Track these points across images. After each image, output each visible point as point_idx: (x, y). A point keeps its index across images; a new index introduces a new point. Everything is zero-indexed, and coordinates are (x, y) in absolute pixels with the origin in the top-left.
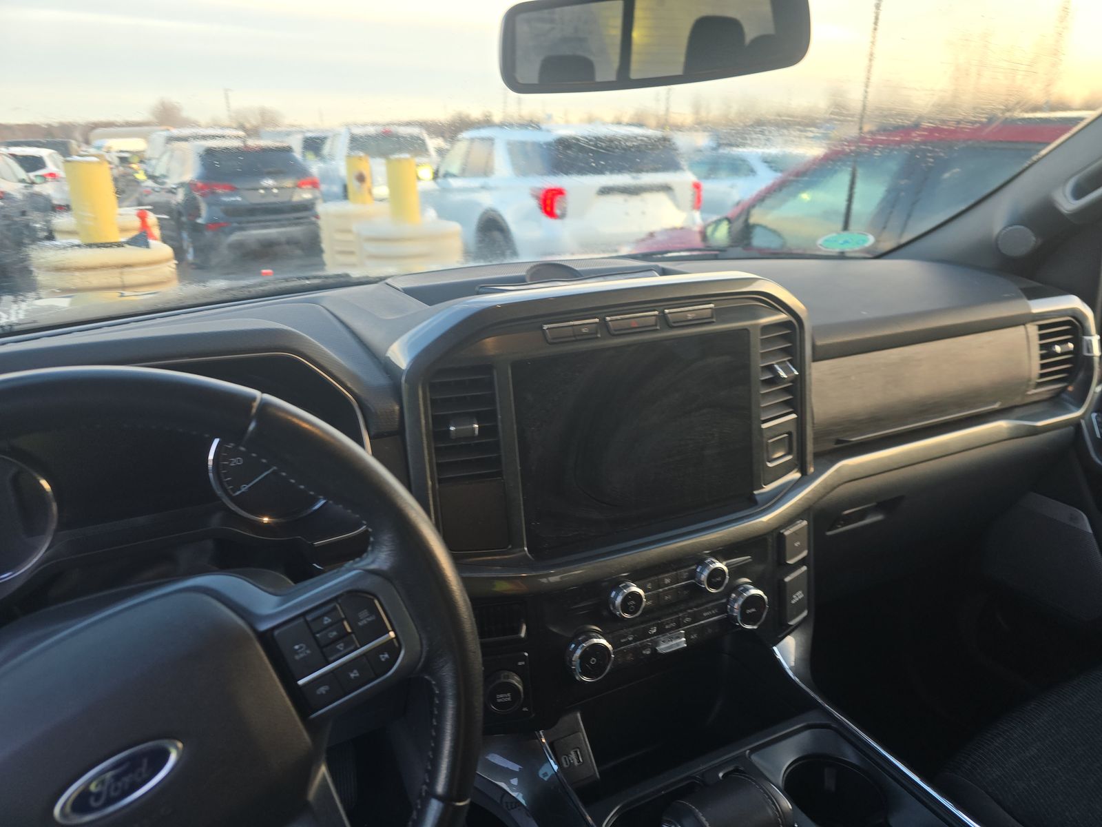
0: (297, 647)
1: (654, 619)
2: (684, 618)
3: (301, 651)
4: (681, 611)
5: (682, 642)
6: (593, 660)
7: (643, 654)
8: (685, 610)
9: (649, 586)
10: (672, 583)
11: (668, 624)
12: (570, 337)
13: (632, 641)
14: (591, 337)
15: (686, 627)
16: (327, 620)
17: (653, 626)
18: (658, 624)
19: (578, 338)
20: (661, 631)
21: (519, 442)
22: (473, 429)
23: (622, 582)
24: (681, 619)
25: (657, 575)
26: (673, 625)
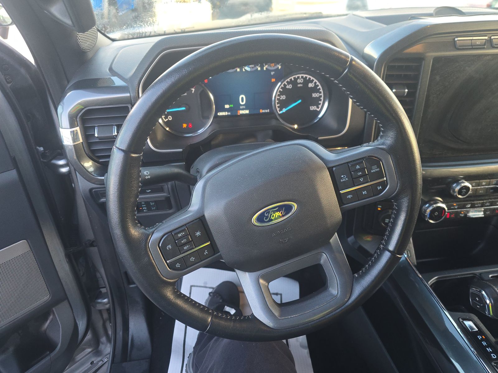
0: (342, 176)
1: (471, 201)
2: (486, 203)
3: (344, 178)
4: (486, 200)
5: (481, 214)
6: (436, 213)
7: (460, 216)
8: (488, 199)
9: (474, 184)
10: (486, 185)
11: (477, 204)
12: (469, 46)
13: (457, 208)
14: (481, 47)
15: (485, 208)
16: (358, 167)
17: (469, 204)
18: (472, 203)
19: (474, 47)
20: (473, 206)
21: (425, 102)
22: (405, 92)
23: (461, 180)
24: (484, 203)
25: (479, 180)
26: (480, 205)
